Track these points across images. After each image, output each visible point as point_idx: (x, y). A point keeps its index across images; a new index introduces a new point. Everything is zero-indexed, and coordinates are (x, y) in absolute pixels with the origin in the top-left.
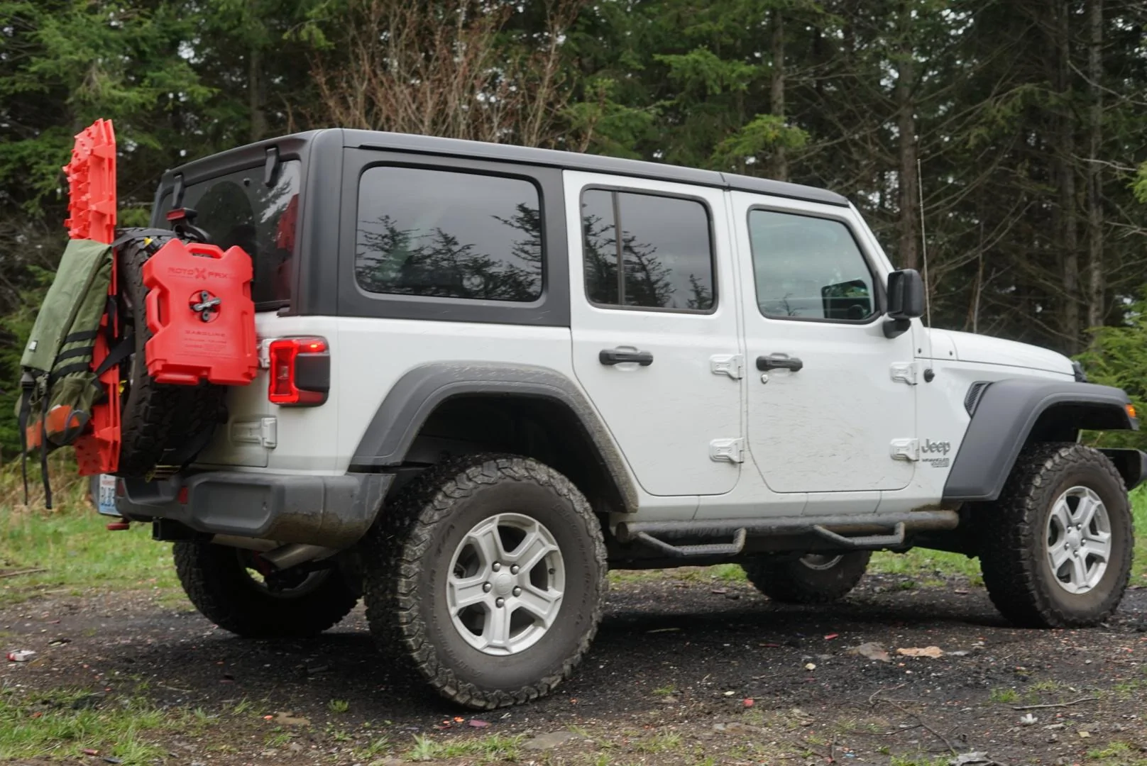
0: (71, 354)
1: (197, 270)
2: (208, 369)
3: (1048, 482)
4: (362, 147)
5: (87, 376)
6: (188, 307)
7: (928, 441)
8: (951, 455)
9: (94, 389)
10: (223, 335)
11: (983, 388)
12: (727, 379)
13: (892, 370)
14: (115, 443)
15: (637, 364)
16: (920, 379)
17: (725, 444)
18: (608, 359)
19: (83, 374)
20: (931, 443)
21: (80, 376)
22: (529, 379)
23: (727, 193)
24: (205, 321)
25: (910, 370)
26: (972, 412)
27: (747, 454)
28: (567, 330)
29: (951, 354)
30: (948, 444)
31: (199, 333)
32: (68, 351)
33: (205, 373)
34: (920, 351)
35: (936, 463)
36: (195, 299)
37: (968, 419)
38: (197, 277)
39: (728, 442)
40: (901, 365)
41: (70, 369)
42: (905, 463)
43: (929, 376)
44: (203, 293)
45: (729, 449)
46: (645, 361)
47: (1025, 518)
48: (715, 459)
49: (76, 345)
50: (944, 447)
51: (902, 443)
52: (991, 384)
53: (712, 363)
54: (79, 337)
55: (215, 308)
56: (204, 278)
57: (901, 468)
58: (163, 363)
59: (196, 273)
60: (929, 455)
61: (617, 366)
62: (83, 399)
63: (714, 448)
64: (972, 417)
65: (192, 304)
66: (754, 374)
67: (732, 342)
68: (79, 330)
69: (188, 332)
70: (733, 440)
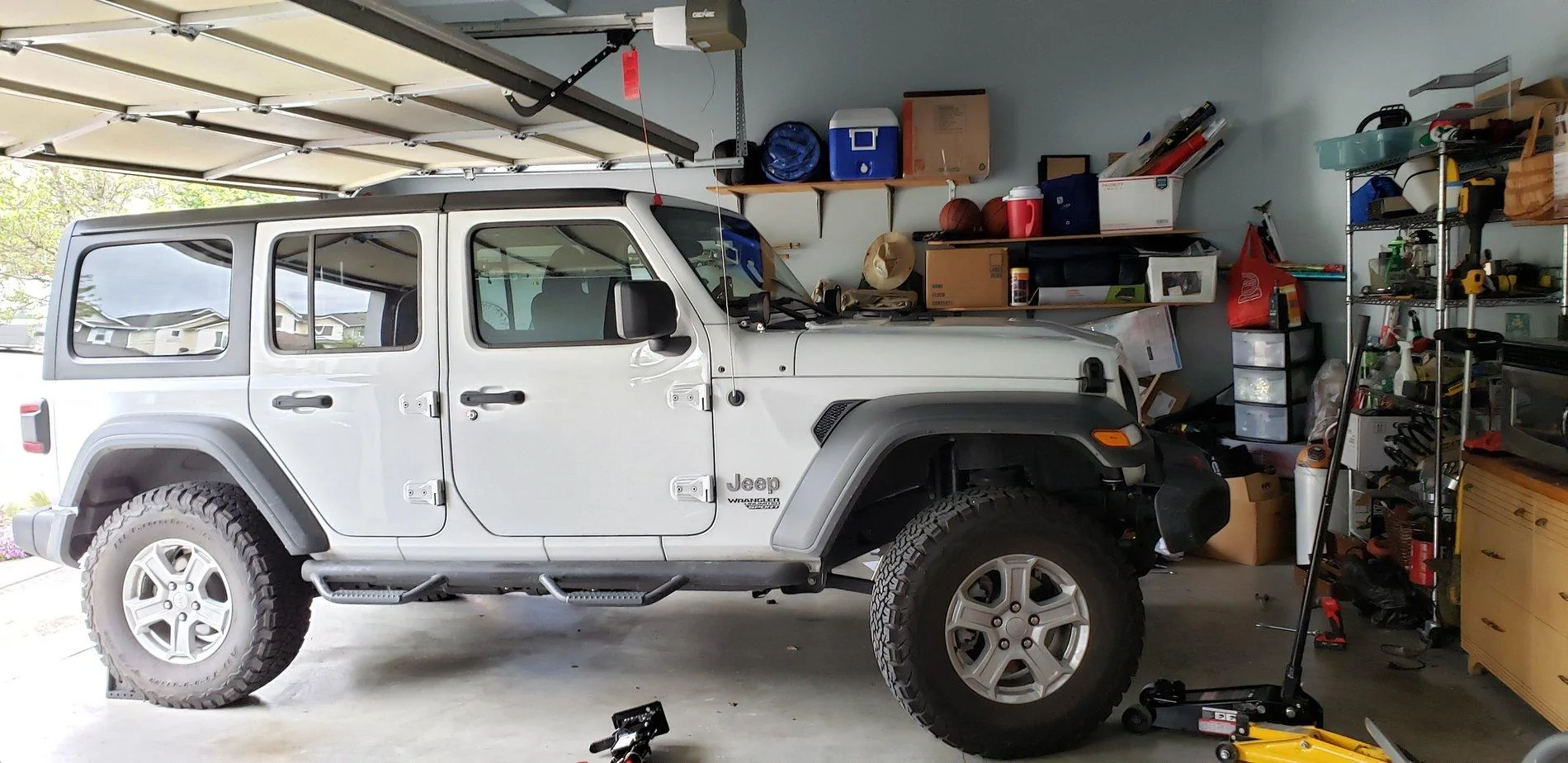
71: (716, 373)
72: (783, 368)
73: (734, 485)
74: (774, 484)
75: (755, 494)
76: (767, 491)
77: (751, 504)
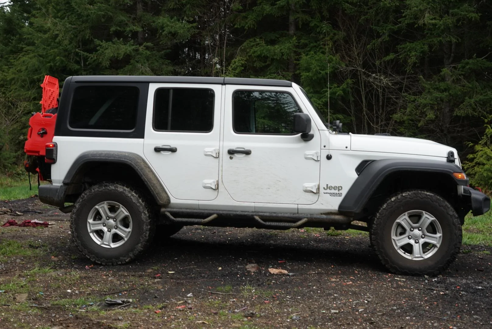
3: (389, 207)
7: (327, 185)
8: (344, 192)
13: (305, 155)
22: (117, 157)
34: (325, 147)
40: (310, 153)
42: (312, 194)
43: (329, 157)
47: (375, 222)
48: (205, 187)
52: (373, 161)
53: (205, 152)
57: (310, 196)
60: (328, 191)
64: (358, 175)
71: (323, 147)
72: (346, 147)
73: (326, 188)
74: (340, 188)
75: (333, 191)
76: (337, 190)
77: (332, 194)
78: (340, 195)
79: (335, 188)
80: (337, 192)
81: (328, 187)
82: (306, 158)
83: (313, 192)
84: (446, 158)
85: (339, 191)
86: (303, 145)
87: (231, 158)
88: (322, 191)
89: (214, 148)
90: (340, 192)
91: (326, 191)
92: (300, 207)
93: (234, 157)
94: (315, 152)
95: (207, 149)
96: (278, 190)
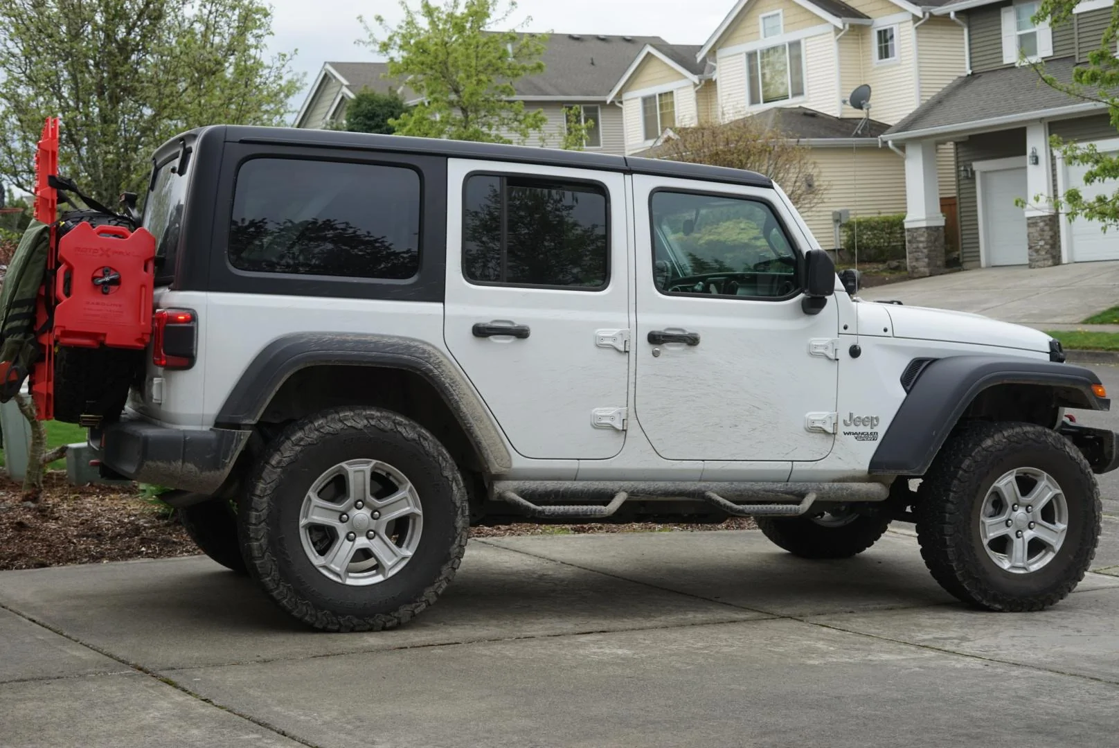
0: (15, 318)
1: (102, 249)
2: (105, 335)
4: (242, 142)
5: (25, 337)
6: (90, 280)
7: (851, 415)
8: (882, 430)
9: (31, 347)
10: (120, 306)
11: (925, 364)
12: (614, 352)
14: (48, 395)
15: (513, 337)
16: (844, 354)
17: (609, 412)
18: (481, 332)
19: (21, 335)
20: (855, 416)
21: (18, 337)
23: (628, 177)
24: (107, 294)
25: (830, 347)
26: (908, 388)
27: (632, 422)
28: (441, 305)
29: (886, 330)
30: (877, 419)
31: (98, 304)
32: (12, 316)
33: (102, 338)
34: (845, 328)
35: (860, 436)
36: (99, 274)
37: (904, 394)
38: (101, 255)
39: (612, 411)
40: (820, 341)
41: (12, 331)
42: (823, 435)
43: (855, 352)
44: (105, 269)
45: (612, 418)
46: (521, 333)
48: (597, 426)
49: (17, 311)
50: (873, 421)
51: (819, 416)
54: (19, 304)
55: (116, 282)
56: (108, 256)
58: (62, 329)
59: (100, 252)
61: (491, 338)
62: (21, 358)
63: (595, 416)
65: (94, 278)
66: (645, 348)
67: (621, 317)
68: (20, 298)
69: (88, 303)
70: (617, 409)
78: (874, 436)
79: (864, 421)
80: (868, 429)
81: (853, 420)
82: (812, 354)
83: (825, 432)
84: (1048, 355)
85: (872, 428)
86: (804, 322)
87: (655, 354)
88: (842, 428)
89: (618, 330)
90: (875, 430)
91: (848, 430)
92: (797, 466)
93: (663, 353)
94: (829, 339)
95: (602, 332)
96: (754, 430)
